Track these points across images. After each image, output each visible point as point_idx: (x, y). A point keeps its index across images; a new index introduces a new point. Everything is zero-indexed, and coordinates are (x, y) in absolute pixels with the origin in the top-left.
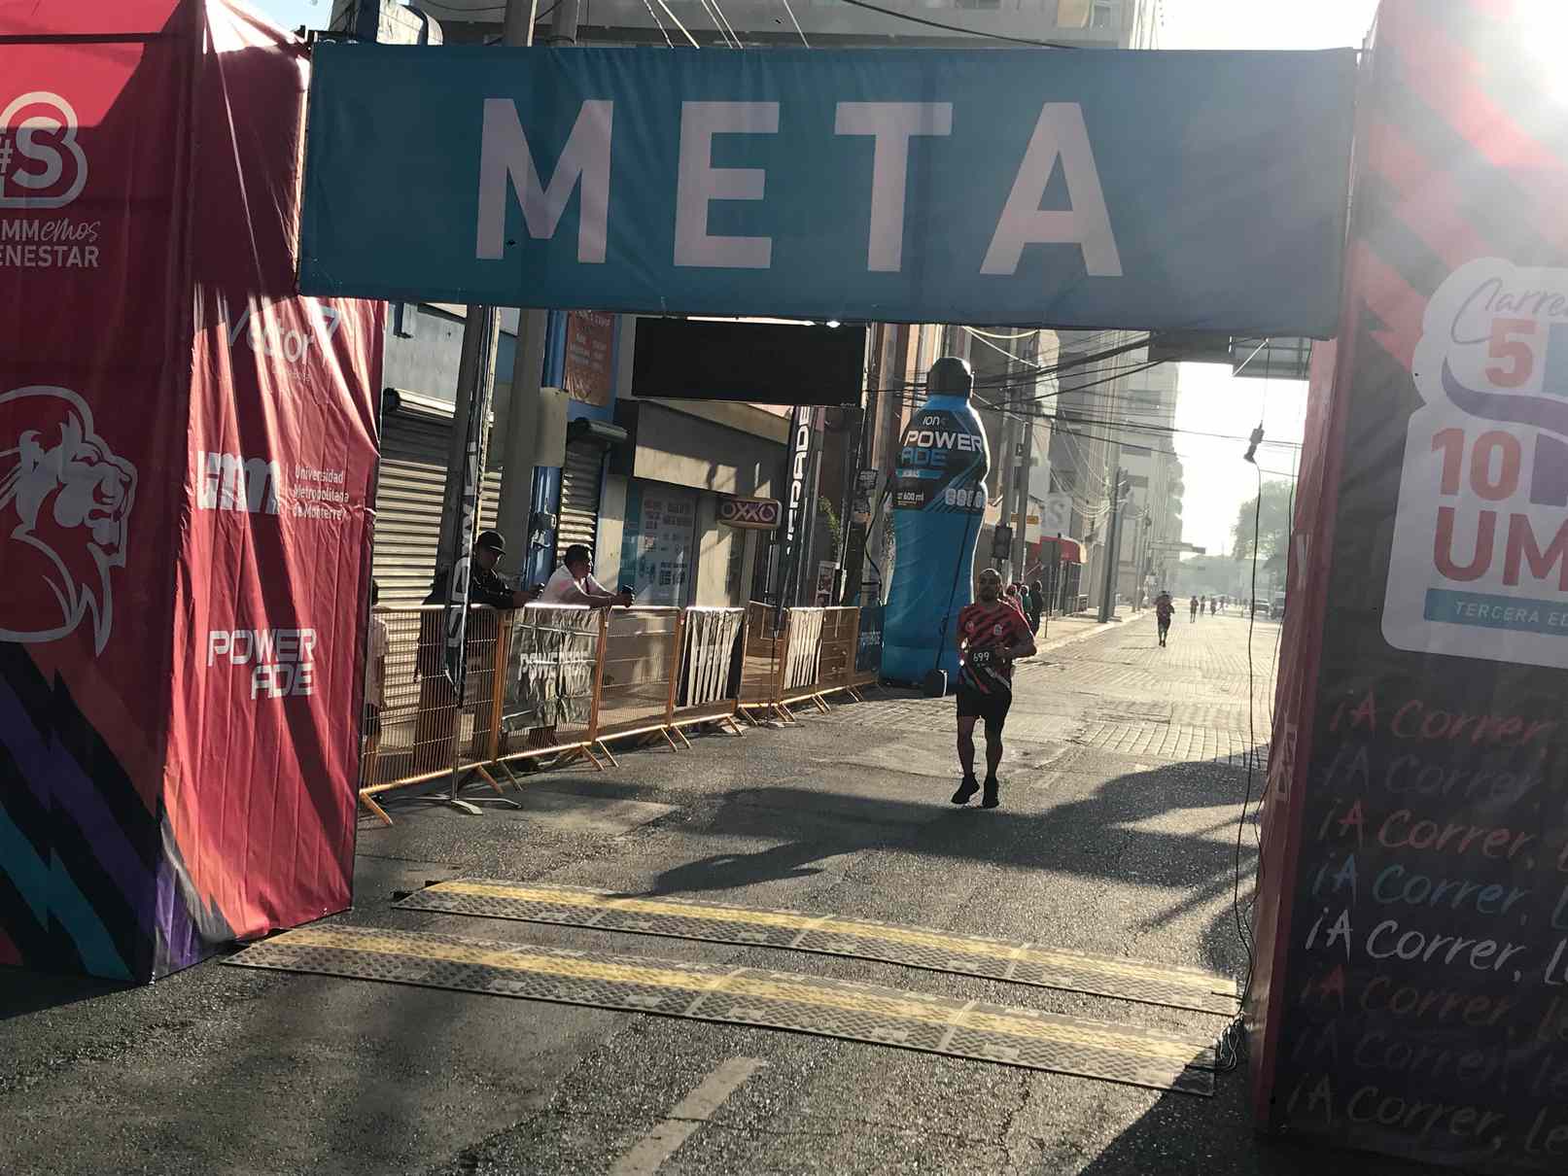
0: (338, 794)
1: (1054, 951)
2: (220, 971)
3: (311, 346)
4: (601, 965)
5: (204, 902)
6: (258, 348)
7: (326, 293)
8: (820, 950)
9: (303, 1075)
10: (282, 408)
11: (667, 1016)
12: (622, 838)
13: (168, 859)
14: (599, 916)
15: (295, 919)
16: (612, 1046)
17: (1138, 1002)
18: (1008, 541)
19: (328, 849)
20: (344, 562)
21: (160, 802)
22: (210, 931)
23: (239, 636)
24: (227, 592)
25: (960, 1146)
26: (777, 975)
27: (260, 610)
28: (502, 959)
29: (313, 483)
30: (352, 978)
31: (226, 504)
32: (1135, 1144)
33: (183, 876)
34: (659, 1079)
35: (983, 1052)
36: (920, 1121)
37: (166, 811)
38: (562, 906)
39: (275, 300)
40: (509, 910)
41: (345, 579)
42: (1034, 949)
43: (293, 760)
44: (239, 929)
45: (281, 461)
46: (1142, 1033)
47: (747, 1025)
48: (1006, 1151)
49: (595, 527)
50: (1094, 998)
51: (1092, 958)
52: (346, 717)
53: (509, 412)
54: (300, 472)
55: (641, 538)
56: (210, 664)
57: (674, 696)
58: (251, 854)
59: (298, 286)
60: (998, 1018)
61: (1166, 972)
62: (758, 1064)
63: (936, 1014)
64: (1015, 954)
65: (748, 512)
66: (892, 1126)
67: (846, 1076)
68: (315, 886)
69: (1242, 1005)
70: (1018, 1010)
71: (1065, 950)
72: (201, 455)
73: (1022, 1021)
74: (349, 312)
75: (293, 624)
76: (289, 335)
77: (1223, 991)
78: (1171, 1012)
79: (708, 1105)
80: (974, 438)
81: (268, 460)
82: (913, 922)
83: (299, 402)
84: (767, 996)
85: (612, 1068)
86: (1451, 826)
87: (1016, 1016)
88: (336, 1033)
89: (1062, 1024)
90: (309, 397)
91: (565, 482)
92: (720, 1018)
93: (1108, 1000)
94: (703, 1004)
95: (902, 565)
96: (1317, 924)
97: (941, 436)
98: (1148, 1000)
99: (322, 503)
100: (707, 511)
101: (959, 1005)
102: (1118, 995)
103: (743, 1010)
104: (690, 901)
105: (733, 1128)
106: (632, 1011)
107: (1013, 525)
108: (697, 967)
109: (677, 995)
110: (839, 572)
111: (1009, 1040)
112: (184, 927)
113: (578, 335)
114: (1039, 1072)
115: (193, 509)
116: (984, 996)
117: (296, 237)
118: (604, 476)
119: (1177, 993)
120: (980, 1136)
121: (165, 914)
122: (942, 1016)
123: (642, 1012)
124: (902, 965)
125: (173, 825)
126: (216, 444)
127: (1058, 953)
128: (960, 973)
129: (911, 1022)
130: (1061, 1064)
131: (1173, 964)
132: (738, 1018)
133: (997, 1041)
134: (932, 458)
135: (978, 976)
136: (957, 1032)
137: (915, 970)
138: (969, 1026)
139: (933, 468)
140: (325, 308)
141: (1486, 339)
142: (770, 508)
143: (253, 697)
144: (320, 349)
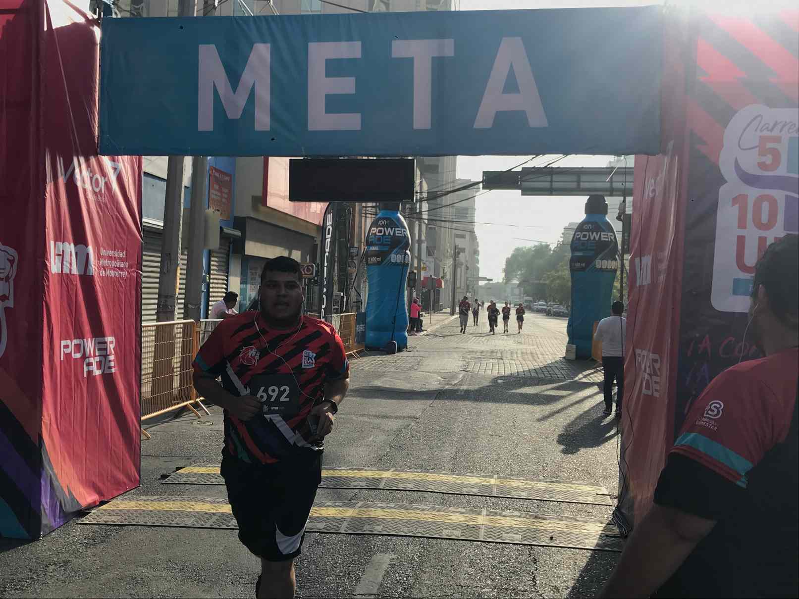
0: (131, 425)
1: (510, 479)
2: (78, 528)
3: (106, 183)
5: (64, 489)
6: (79, 184)
7: (113, 153)
8: (395, 488)
10: (92, 216)
11: (331, 533)
13: (46, 469)
15: (112, 495)
17: (563, 502)
19: (127, 455)
20: (127, 299)
21: (40, 437)
22: (69, 507)
23: (76, 343)
24: (68, 319)
26: (379, 505)
27: (87, 328)
29: (110, 258)
30: (153, 526)
33: (53, 477)
34: (341, 571)
35: (503, 538)
36: (490, 583)
37: (44, 442)
39: (87, 158)
41: (128, 309)
42: (498, 478)
43: (107, 408)
44: (84, 504)
45: (93, 246)
46: (575, 519)
47: (377, 534)
49: (227, 281)
50: (541, 502)
51: (530, 481)
52: (132, 383)
53: (190, 223)
54: (103, 252)
55: (249, 286)
56: (62, 359)
58: (88, 461)
59: (98, 149)
60: (502, 518)
61: (569, 485)
62: (391, 557)
63: (471, 519)
64: (493, 481)
66: (476, 587)
67: (439, 559)
68: (121, 477)
69: (619, 500)
70: (507, 512)
71: (515, 478)
72: (52, 243)
73: (516, 519)
74: (125, 162)
75: (103, 336)
76: (94, 177)
77: (601, 493)
78: (581, 506)
79: (374, 585)
81: (87, 245)
82: (434, 468)
83: (101, 213)
84: (381, 517)
85: (313, 567)
87: (511, 516)
90: (106, 210)
91: (212, 259)
92: (360, 532)
93: (548, 502)
94: (349, 524)
98: (567, 501)
99: (114, 268)
101: (479, 513)
102: (552, 499)
103: (369, 526)
105: (393, 597)
106: (311, 532)
107: (415, 271)
108: (337, 504)
109: (333, 521)
110: (343, 297)
111: (512, 530)
112: (56, 507)
113: (215, 185)
114: (536, 547)
115: (50, 273)
116: (488, 506)
117: (97, 124)
118: (230, 255)
119: (580, 496)
120: (524, 588)
121: (46, 499)
122: (474, 520)
123: (318, 532)
124: (440, 493)
125: (47, 449)
126: (60, 237)
127: (513, 479)
128: (470, 495)
129: (460, 525)
130: (545, 541)
131: (569, 480)
132: (369, 531)
133: (508, 531)
134: (384, 240)
135: (480, 496)
136: (486, 528)
137: (447, 495)
138: (490, 524)
139: (384, 245)
140: (112, 162)
141: (756, 147)
142: (309, 267)
143: (85, 376)
144: (110, 184)
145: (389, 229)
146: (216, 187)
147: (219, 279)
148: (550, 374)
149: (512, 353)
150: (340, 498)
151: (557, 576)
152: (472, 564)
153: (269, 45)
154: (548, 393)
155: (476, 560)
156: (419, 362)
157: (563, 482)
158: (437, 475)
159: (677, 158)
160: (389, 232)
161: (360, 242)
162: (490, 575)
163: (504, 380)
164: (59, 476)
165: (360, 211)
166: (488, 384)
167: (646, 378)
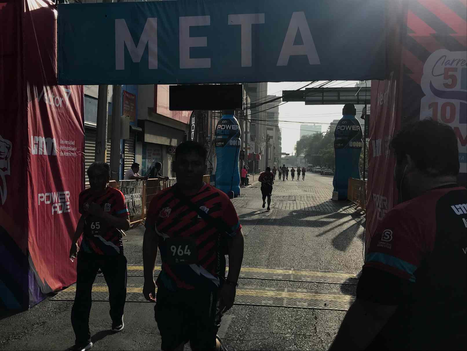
1: (301, 270)
2: (51, 303)
3: (62, 101)
5: (42, 280)
7: (66, 84)
10: (55, 121)
13: (31, 268)
15: (70, 283)
17: (332, 283)
20: (76, 170)
21: (27, 250)
22: (45, 291)
23: (47, 195)
24: (42, 181)
25: (306, 338)
27: (53, 186)
29: (66, 145)
33: (35, 273)
35: (298, 305)
36: (289, 331)
37: (29, 252)
39: (51, 87)
40: (136, 273)
42: (294, 270)
43: (66, 233)
44: (53, 288)
45: (56, 138)
50: (319, 284)
51: (312, 271)
53: (112, 124)
54: (62, 142)
55: (147, 160)
56: (39, 204)
58: (55, 264)
59: (58, 82)
60: (297, 293)
61: (335, 273)
62: (232, 317)
63: (278, 294)
64: (291, 272)
66: (282, 334)
70: (299, 290)
71: (303, 270)
72: (32, 137)
73: (304, 293)
74: (73, 89)
75: (63, 190)
76: (56, 98)
77: (354, 278)
81: (52, 138)
82: (257, 265)
83: (60, 119)
87: (300, 292)
90: (63, 118)
93: (323, 284)
98: (334, 283)
99: (68, 151)
101: (284, 290)
102: (326, 282)
105: (234, 340)
107: (244, 150)
111: (303, 300)
112: (37, 290)
113: (126, 102)
114: (316, 310)
115: (31, 154)
116: (288, 286)
117: (56, 66)
118: (136, 142)
119: (342, 280)
120: (310, 334)
121: (31, 286)
122: (280, 294)
124: (260, 279)
125: (32, 257)
126: (36, 133)
127: (303, 271)
128: (278, 280)
129: (272, 298)
130: (322, 306)
131: (335, 271)
133: (300, 301)
134: (226, 132)
135: (283, 280)
136: (287, 299)
137: (264, 280)
138: (289, 297)
140: (66, 89)
141: (442, 74)
143: (53, 214)
144: (65, 102)
146: (127, 102)
147: (130, 156)
148: (323, 209)
149: (301, 197)
151: (329, 327)
152: (279, 320)
153: (156, 18)
154: (322, 220)
155: (281, 318)
156: (247, 203)
157: (332, 272)
158: (258, 269)
159: (396, 82)
160: (229, 128)
161: (211, 133)
162: (290, 327)
163: (297, 212)
164: (39, 273)
165: (211, 115)
166: (288, 215)
167: (379, 211)
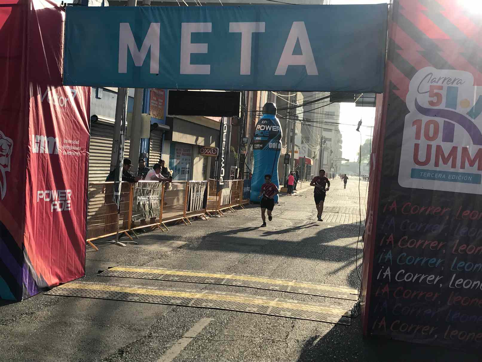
0: (80, 241)
1: (302, 283)
2: (44, 296)
3: (67, 101)
4: (162, 291)
5: (38, 275)
6: (51, 102)
7: (72, 85)
8: (231, 284)
9: (69, 328)
10: (59, 121)
11: (183, 306)
12: (170, 252)
13: (26, 262)
14: (162, 276)
15: (67, 280)
16: (166, 316)
17: (328, 297)
18: (288, 159)
19: (77, 258)
21: (23, 245)
22: (40, 284)
23: (47, 192)
24: (43, 179)
25: (273, 342)
26: (217, 293)
27: (53, 183)
28: (132, 290)
29: (70, 144)
30: (85, 297)
31: (42, 151)
32: (327, 340)
33: (31, 267)
34: (180, 325)
35: (280, 314)
36: (261, 336)
37: (25, 247)
38: (151, 273)
39: (56, 87)
40: (134, 275)
41: (80, 174)
42: (296, 282)
43: (65, 231)
44: (49, 284)
45: (59, 138)
46: (329, 307)
47: (208, 308)
48: (287, 344)
49: (160, 157)
50: (315, 297)
51: (314, 284)
52: (81, 217)
53: (132, 122)
54: (65, 141)
55: (175, 160)
56: (38, 201)
57: (186, 208)
58: (53, 260)
59: (63, 82)
60: (284, 303)
61: (336, 288)
62: (211, 320)
63: (266, 303)
64: (291, 284)
65: (208, 151)
66: (252, 337)
67: (238, 322)
68: (73, 269)
69: (359, 297)
70: (291, 301)
71: (306, 282)
72: (33, 136)
73: (293, 304)
74: (79, 90)
75: (64, 188)
76: (60, 98)
77: (354, 293)
78: (337, 300)
79: (195, 333)
80: (277, 127)
82: (259, 275)
83: (64, 118)
84: (214, 299)
86: (420, 241)
87: (290, 303)
88: (80, 314)
89: (304, 304)
90: (67, 117)
91: (151, 143)
92: (199, 306)
93: (318, 297)
94: (194, 302)
95: (256, 166)
96: (380, 271)
97: (267, 127)
98: (330, 296)
99: (72, 150)
100: (196, 151)
101: (273, 300)
102: (322, 295)
103: (207, 304)
104: (190, 271)
105: (203, 339)
106: (172, 305)
107: (290, 154)
108: (192, 291)
109: (186, 300)
110: (237, 169)
111: (288, 310)
112: (32, 284)
113: (154, 97)
114: (297, 320)
115: (31, 153)
116: (280, 297)
117: (62, 67)
118: (163, 141)
119: (340, 294)
120: (279, 339)
121: (26, 279)
122: (268, 303)
123: (175, 305)
124: (256, 288)
125: (28, 252)
126: (38, 133)
128: (274, 290)
129: (258, 306)
130: (305, 317)
132: (205, 306)
133: (285, 310)
135: (279, 291)
136: (272, 308)
137: (260, 290)
138: (276, 306)
139: (265, 136)
140: (72, 89)
141: (428, 92)
142: (215, 150)
143: (52, 212)
145: (269, 126)
146: (155, 99)
147: (155, 156)
150: (196, 288)
151: (302, 335)
152: (256, 326)
155: (259, 324)
157: (334, 286)
162: (263, 332)
164: (35, 267)
